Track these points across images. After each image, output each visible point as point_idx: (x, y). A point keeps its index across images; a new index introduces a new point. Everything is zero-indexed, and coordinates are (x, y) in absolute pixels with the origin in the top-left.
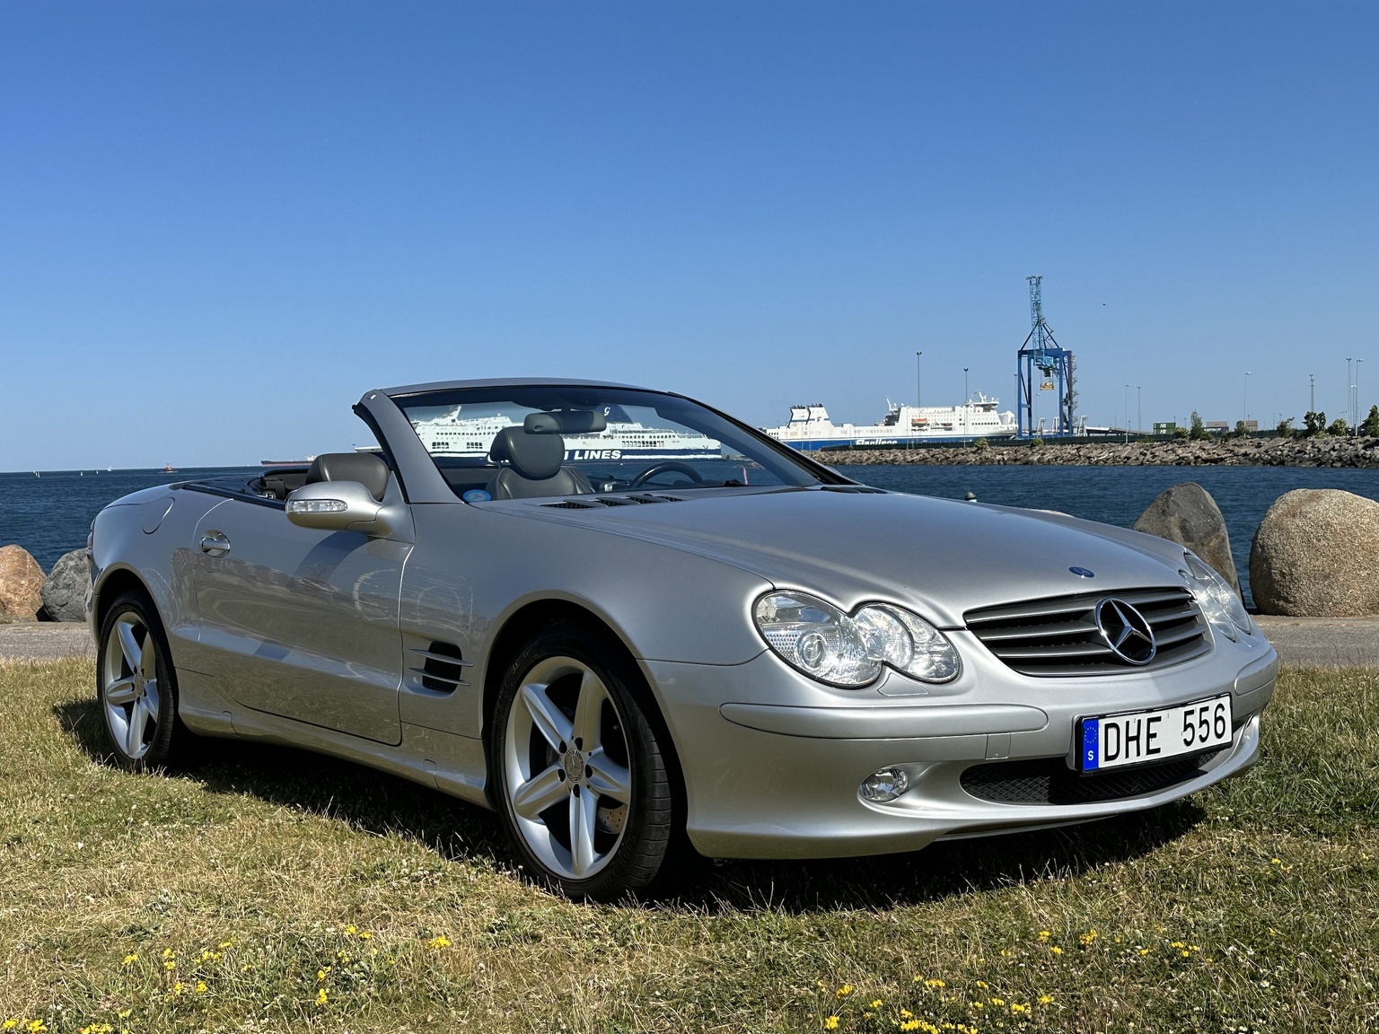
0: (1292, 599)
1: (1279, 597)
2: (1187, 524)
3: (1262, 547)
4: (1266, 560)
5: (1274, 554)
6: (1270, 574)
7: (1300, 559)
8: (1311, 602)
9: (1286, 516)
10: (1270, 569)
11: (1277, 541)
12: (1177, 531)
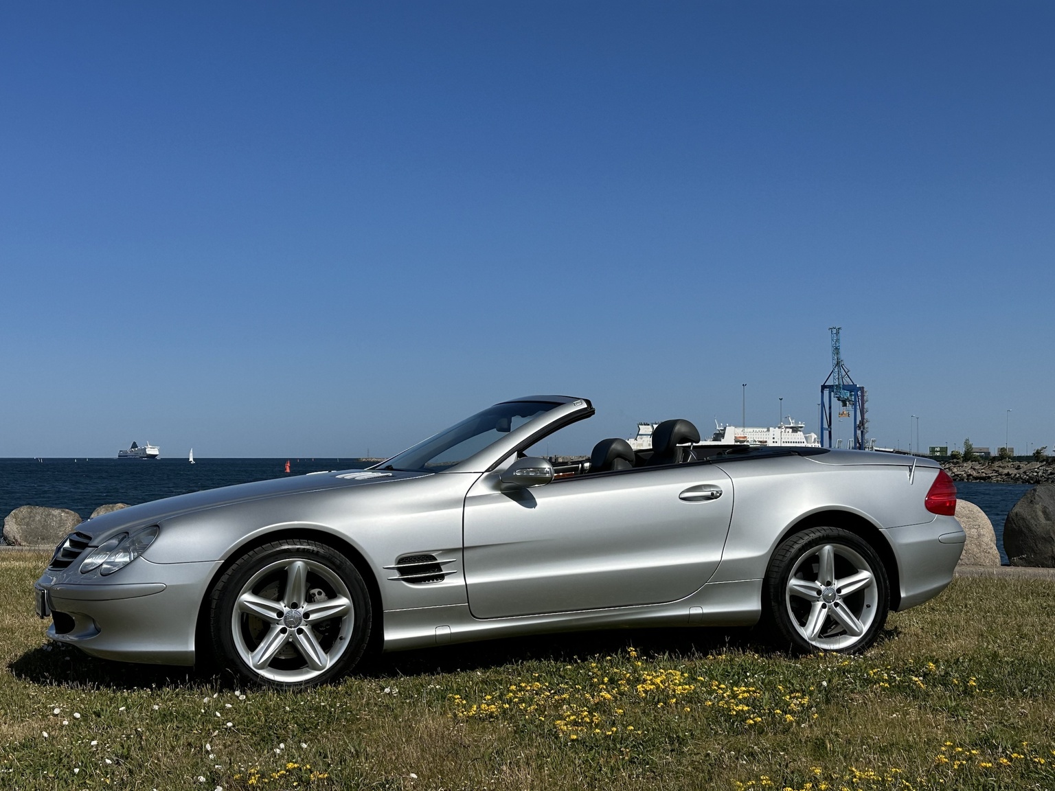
2: (1047, 510)
12: (1040, 514)
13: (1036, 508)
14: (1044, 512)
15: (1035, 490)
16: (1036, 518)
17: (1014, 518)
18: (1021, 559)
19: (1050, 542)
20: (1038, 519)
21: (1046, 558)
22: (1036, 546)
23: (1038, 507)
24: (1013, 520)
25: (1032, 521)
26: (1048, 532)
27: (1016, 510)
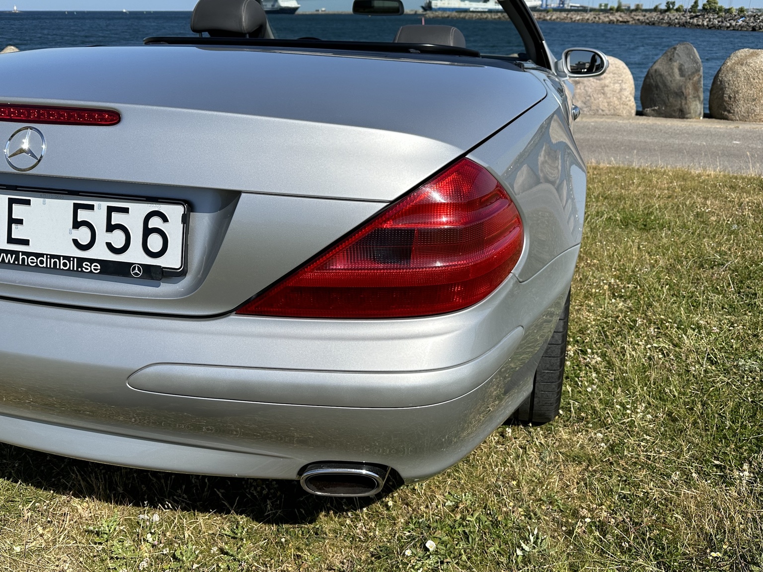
0: (732, 111)
1: (725, 110)
2: (683, 67)
3: (721, 81)
4: (722, 89)
5: (727, 86)
6: (723, 96)
7: (742, 89)
8: (742, 113)
9: (738, 64)
10: (724, 94)
11: (731, 79)
12: (676, 71)
13: (673, 65)
14: (680, 70)
15: (675, 49)
16: (672, 74)
17: (653, 74)
18: (653, 110)
19: (680, 96)
20: (674, 76)
21: (674, 111)
22: (668, 99)
23: (676, 65)
24: (652, 76)
25: (669, 78)
26: (680, 88)
27: (656, 66)
